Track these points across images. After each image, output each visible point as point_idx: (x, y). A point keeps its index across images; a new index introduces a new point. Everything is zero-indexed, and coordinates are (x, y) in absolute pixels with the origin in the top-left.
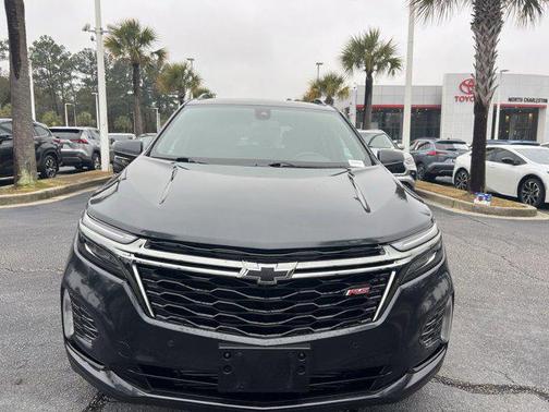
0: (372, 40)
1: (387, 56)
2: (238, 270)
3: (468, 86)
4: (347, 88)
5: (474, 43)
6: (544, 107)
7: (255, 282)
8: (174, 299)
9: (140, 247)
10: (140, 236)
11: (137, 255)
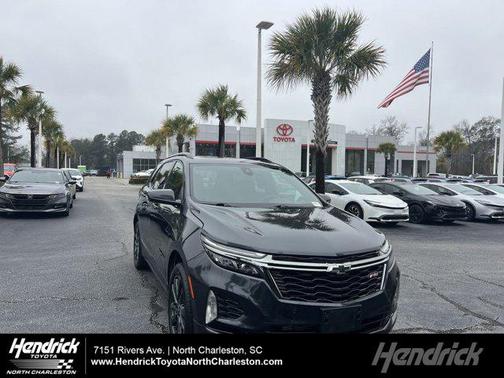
0: (222, 93)
1: (235, 107)
2: (326, 268)
3: (283, 130)
4: (195, 128)
5: (313, 109)
6: (335, 148)
7: (335, 274)
8: (293, 287)
9: (269, 259)
10: (267, 254)
11: (269, 264)
